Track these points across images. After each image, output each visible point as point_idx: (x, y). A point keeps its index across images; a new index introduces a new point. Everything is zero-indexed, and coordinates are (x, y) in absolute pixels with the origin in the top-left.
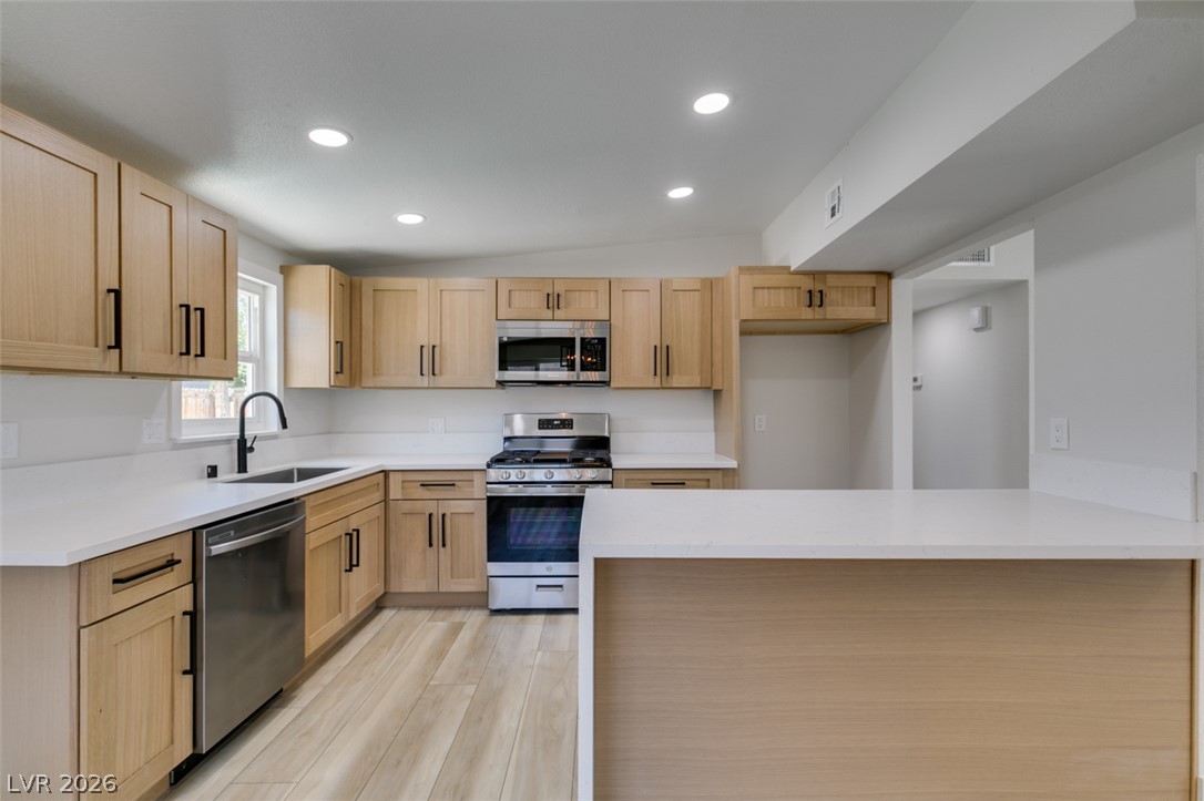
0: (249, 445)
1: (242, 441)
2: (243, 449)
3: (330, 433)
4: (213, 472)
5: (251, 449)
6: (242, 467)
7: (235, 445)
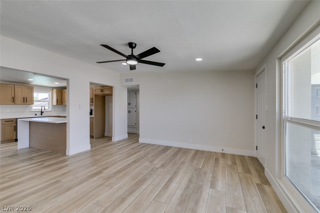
0: (43, 112)
1: (42, 111)
2: (42, 113)
3: (64, 111)
4: (36, 115)
5: (43, 113)
6: (42, 114)
7: (41, 112)
